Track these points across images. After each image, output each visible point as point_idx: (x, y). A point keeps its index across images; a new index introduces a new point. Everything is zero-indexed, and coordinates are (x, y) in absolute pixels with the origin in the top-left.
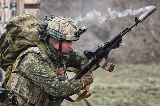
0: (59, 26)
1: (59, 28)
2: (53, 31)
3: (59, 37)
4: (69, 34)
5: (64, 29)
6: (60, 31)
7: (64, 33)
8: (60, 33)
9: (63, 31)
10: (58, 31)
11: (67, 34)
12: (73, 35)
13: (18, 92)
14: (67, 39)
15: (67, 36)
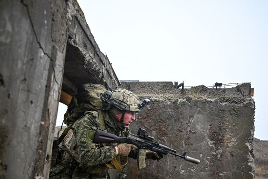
0: (123, 96)
1: (124, 99)
2: (118, 101)
3: (124, 107)
4: (133, 105)
5: (128, 100)
6: (125, 101)
7: (128, 103)
8: (125, 103)
9: (128, 101)
10: (122, 101)
11: (131, 105)
12: (137, 106)
13: (69, 148)
14: (131, 110)
15: (131, 106)
